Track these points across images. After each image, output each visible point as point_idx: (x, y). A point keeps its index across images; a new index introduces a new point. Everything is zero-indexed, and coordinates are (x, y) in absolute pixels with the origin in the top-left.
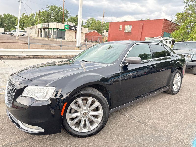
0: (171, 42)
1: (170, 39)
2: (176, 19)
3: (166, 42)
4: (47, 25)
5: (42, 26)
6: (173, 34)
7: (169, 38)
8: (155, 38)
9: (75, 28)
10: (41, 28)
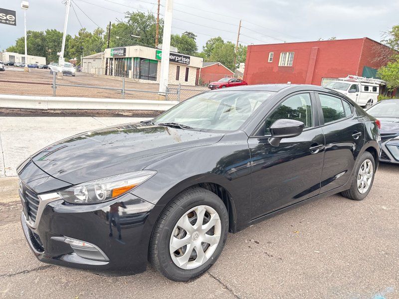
0: (378, 89)
1: (376, 82)
2: (392, 38)
3: (367, 88)
4: (122, 52)
5: (113, 52)
6: (384, 70)
7: (372, 79)
8: (342, 79)
9: (178, 58)
10: (112, 57)
